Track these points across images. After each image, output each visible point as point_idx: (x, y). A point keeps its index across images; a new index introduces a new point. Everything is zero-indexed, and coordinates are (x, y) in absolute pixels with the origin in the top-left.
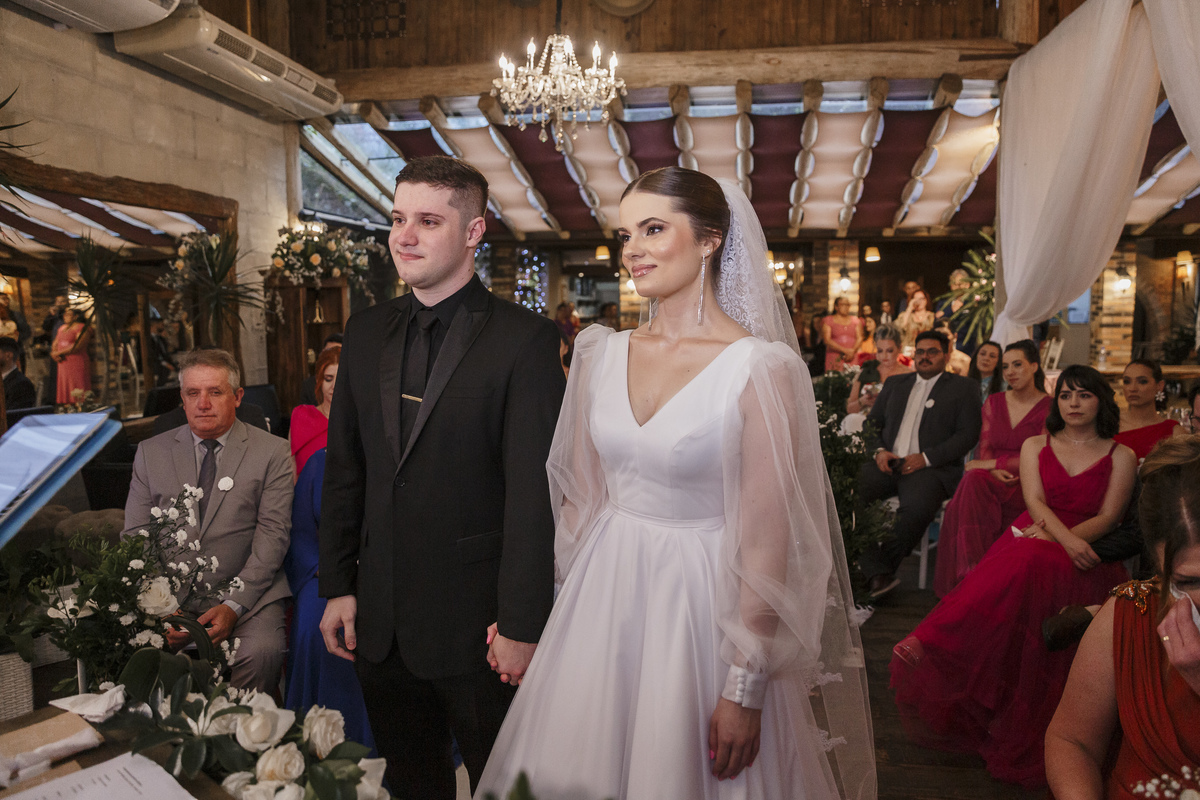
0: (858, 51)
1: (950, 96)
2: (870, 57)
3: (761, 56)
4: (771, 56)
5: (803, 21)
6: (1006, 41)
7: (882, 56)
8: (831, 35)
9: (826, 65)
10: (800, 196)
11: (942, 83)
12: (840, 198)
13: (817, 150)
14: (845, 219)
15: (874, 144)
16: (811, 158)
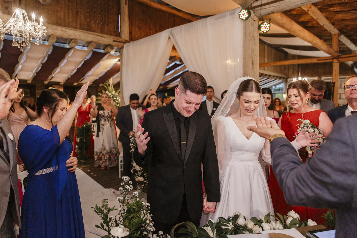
0: (88, 33)
1: (110, 50)
2: (91, 36)
3: (60, 28)
4: (63, 29)
5: (70, 20)
6: (123, 39)
7: (94, 36)
8: (78, 27)
9: (79, 35)
10: (55, 71)
11: (109, 47)
12: (68, 74)
13: (69, 59)
14: (66, 79)
15: (86, 60)
16: (65, 61)
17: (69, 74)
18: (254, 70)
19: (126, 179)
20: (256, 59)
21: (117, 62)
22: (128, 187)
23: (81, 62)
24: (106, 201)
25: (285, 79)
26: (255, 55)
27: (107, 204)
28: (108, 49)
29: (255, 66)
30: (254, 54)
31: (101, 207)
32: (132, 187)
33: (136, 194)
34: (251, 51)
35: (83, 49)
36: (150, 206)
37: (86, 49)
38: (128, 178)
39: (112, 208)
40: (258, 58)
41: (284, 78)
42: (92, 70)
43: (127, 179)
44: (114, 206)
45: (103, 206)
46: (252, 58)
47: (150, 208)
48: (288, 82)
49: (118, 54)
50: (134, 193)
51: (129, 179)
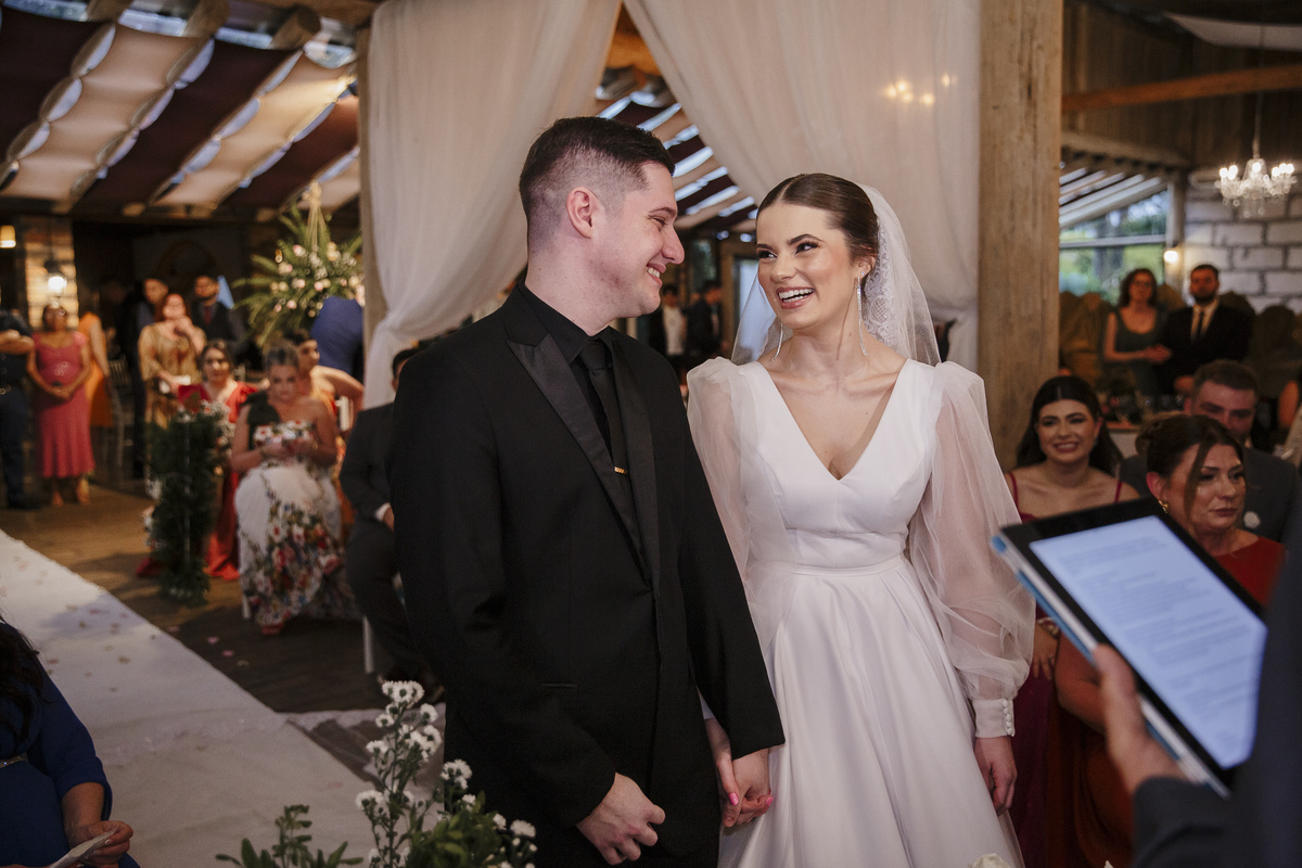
1: (305, 34)
10: (23, 145)
11: (294, 19)
12: (91, 155)
13: (94, 81)
14: (79, 186)
15: (179, 85)
16: (73, 92)
17: (99, 157)
18: (1035, 126)
19: (403, 693)
20: (1047, 68)
21: (342, 96)
22: (416, 737)
23: (157, 96)
24: (301, 817)
25: (1176, 176)
26: (1040, 47)
27: (302, 832)
28: (293, 29)
29: (1040, 105)
30: (1035, 44)
31: (271, 853)
32: (438, 739)
33: (459, 773)
34: (1019, 27)
35: (166, 31)
36: (532, 841)
37: (178, 27)
38: (415, 692)
39: (331, 856)
40: (1058, 60)
41: (1169, 170)
42: (217, 138)
43: (408, 697)
44: (344, 846)
45: (280, 850)
46: (1026, 64)
47: (533, 848)
48: (1194, 189)
49: (345, 56)
50: (448, 766)
51: (420, 693)
